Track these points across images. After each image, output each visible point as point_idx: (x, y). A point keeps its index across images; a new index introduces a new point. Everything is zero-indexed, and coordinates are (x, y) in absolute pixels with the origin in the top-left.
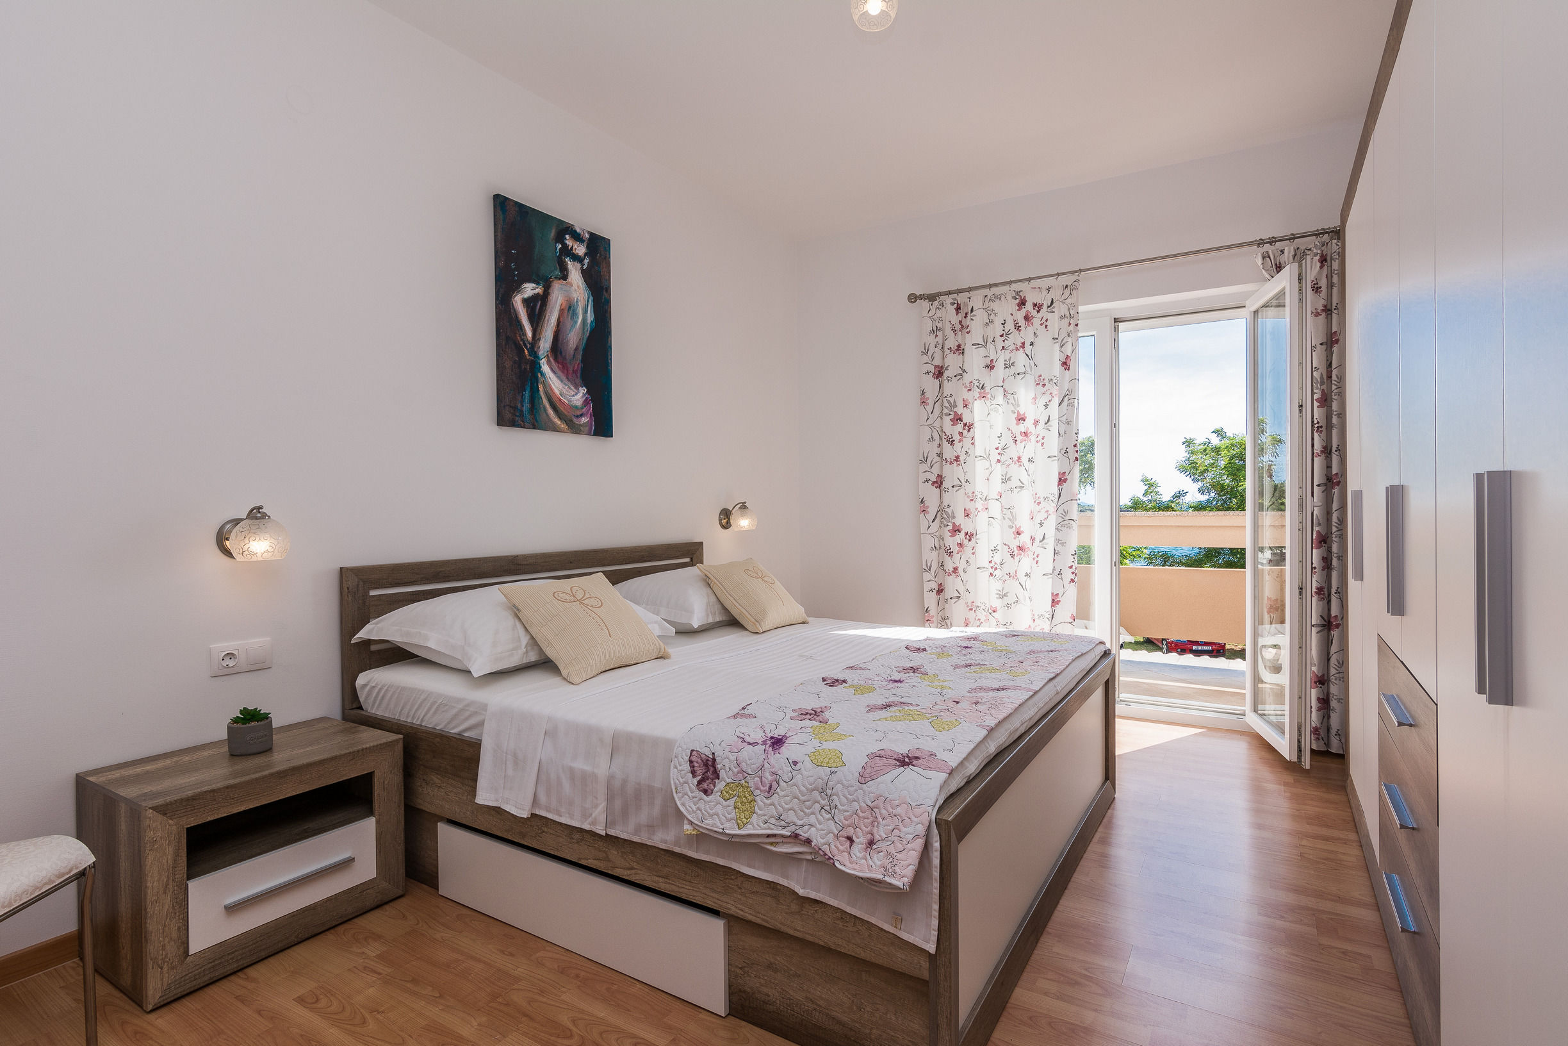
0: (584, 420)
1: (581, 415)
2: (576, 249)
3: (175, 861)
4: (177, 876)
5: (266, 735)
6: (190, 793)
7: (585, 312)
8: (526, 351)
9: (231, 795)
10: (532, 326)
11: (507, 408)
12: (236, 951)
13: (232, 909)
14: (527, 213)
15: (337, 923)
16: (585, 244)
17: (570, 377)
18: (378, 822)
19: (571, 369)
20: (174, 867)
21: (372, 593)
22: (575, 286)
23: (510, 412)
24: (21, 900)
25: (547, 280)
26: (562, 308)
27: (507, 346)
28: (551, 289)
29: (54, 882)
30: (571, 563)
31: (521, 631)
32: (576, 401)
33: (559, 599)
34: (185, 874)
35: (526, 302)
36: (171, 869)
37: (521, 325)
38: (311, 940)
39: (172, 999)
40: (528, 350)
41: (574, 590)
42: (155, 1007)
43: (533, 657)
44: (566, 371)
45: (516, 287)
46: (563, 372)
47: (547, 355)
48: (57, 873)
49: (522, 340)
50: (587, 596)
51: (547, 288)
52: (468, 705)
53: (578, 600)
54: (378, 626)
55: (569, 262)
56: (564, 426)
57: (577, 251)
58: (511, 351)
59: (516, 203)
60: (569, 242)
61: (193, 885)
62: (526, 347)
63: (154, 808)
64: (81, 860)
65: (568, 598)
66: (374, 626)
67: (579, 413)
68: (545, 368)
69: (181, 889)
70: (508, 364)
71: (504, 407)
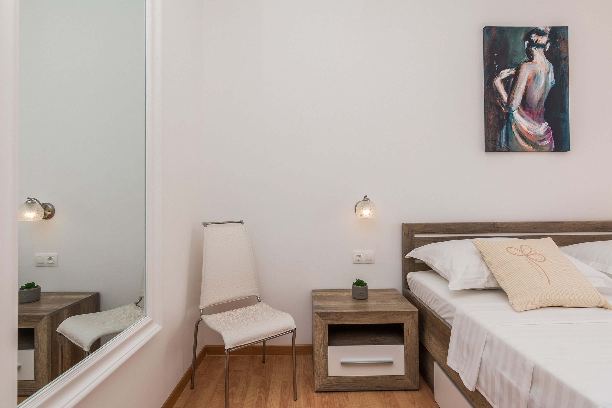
0: (545, 143)
1: (544, 140)
2: (540, 41)
3: (324, 336)
4: (324, 343)
5: (364, 293)
6: (329, 311)
7: (547, 76)
8: (503, 109)
9: (343, 316)
10: (507, 93)
11: (491, 142)
12: (345, 383)
13: (344, 364)
14: (504, 31)
15: (386, 389)
16: (547, 36)
17: (535, 118)
18: (406, 349)
19: (536, 113)
20: (323, 339)
21: (416, 236)
22: (539, 63)
23: (492, 144)
24: (270, 335)
25: (518, 65)
26: (529, 78)
27: (491, 108)
28: (521, 69)
29: (282, 332)
30: (535, 228)
31: (485, 269)
32: (540, 131)
33: (511, 252)
34: (327, 343)
35: (504, 81)
36: (322, 339)
37: (500, 95)
38: (374, 392)
39: (322, 391)
40: (504, 107)
41: (523, 248)
42: (317, 391)
43: (492, 285)
44: (532, 115)
45: (497, 73)
46: (529, 116)
47: (518, 108)
48: (283, 329)
49: (501, 102)
50: (533, 252)
51: (518, 68)
52: (447, 305)
53: (525, 255)
54: (417, 252)
55: (534, 50)
56: (530, 148)
57: (541, 42)
58: (493, 110)
59: (496, 28)
60: (534, 37)
61: (330, 347)
62: (503, 106)
63: (317, 313)
64: (291, 326)
65: (517, 252)
66: (415, 251)
67: (542, 139)
68: (516, 115)
69: (326, 348)
70: (491, 117)
71: (489, 141)
